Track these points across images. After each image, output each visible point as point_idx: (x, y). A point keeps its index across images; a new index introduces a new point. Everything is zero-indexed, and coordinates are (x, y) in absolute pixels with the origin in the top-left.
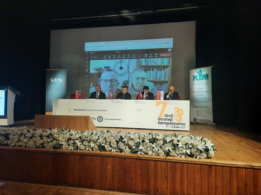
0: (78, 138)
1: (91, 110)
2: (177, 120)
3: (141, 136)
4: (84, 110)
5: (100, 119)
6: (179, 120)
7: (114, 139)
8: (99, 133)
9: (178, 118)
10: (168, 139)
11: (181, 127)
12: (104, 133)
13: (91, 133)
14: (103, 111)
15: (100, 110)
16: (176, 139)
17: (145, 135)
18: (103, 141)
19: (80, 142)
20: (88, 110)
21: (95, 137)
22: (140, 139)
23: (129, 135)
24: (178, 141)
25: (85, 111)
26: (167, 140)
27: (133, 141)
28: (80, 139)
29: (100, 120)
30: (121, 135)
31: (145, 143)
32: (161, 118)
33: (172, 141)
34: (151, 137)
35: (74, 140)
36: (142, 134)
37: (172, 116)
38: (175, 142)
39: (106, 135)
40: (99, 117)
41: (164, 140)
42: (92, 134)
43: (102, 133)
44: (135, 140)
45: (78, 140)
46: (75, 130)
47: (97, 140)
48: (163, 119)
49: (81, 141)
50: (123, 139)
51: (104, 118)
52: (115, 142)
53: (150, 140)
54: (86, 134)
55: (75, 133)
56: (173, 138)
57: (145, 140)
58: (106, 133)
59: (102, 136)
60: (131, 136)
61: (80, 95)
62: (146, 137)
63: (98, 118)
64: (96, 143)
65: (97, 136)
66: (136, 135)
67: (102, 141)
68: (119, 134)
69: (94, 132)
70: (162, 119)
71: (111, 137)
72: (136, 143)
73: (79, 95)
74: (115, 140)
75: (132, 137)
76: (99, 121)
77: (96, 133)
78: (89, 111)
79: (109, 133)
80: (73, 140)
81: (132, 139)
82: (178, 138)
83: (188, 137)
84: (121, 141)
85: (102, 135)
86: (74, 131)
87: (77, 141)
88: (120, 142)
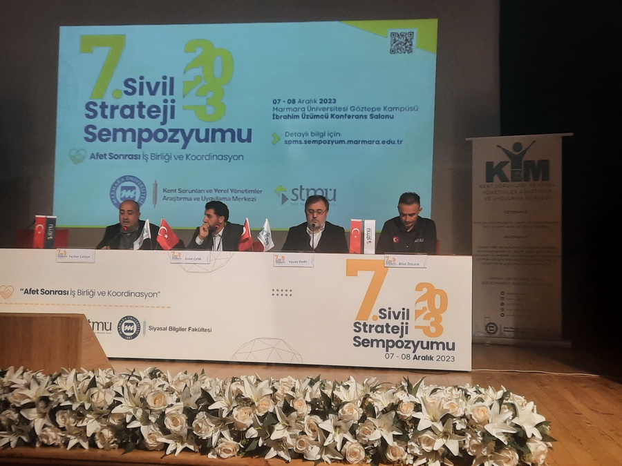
0: (34, 399)
1: (91, 294)
2: (426, 330)
3: (279, 392)
4: (65, 293)
5: (130, 327)
6: (433, 330)
7: (178, 401)
8: (121, 382)
9: (427, 323)
10: (381, 401)
11: (440, 358)
12: (140, 378)
13: (87, 382)
14: (141, 294)
15: (129, 294)
16: (412, 398)
17: (297, 386)
18: (135, 411)
19: (43, 416)
20: (81, 293)
21: (101, 395)
22: (275, 400)
23: (234, 387)
24: (418, 408)
25: (70, 296)
26: (375, 404)
27: (249, 409)
28: (41, 404)
29: (130, 331)
30: (206, 385)
31: (294, 414)
32: (365, 325)
33: (394, 407)
34: (319, 393)
35: (18, 410)
36: (286, 384)
37: (405, 314)
38: (407, 412)
39: (147, 387)
40: (127, 318)
41: (366, 404)
42: (93, 384)
43: (132, 382)
44: (256, 404)
45: (34, 410)
46: (25, 371)
47: (112, 407)
48: (371, 327)
49: (47, 410)
50: (212, 401)
51: (145, 323)
52: (180, 412)
53: (313, 403)
54: (67, 383)
55: (24, 382)
56: (402, 396)
57: (296, 405)
58: (148, 380)
59: (132, 391)
60: (241, 388)
61: (50, 234)
62: (298, 394)
63: (121, 322)
64: (106, 417)
65: (111, 393)
66: (261, 385)
67: (131, 410)
68: (198, 382)
69: (102, 378)
70: (367, 328)
71: (166, 394)
72: (261, 414)
73: (46, 231)
74: (181, 404)
75: (248, 393)
76: (123, 336)
77: (108, 380)
78: (86, 297)
79: (160, 381)
80: (14, 407)
81: (248, 402)
82: (417, 395)
83: (455, 392)
84: (205, 409)
85: (132, 387)
86: (22, 374)
87: (32, 415)
88: (201, 415)
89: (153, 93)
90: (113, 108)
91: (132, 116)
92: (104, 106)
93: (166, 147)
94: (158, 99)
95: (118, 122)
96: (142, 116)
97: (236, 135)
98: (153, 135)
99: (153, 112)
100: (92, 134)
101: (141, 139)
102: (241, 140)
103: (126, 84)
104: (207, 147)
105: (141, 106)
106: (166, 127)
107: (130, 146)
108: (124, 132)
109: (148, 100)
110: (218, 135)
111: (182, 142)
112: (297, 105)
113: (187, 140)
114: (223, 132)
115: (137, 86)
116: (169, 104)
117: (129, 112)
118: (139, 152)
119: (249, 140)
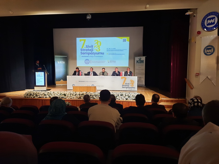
11: (133, 89)
89: (90, 47)
90: (85, 50)
91: (87, 51)
92: (83, 49)
93: (92, 55)
94: (91, 48)
95: (85, 52)
96: (89, 51)
97: (102, 53)
98: (90, 53)
99: (90, 50)
100: (82, 53)
101: (89, 54)
102: (102, 54)
103: (86, 46)
104: (98, 55)
105: (88, 49)
106: (92, 52)
107: (87, 55)
108: (86, 53)
109: (89, 48)
110: (99, 53)
111: (94, 54)
112: (110, 49)
113: (95, 54)
114: (100, 53)
115: (88, 46)
116: (92, 49)
117: (87, 50)
118: (88, 56)
119: (104, 54)
